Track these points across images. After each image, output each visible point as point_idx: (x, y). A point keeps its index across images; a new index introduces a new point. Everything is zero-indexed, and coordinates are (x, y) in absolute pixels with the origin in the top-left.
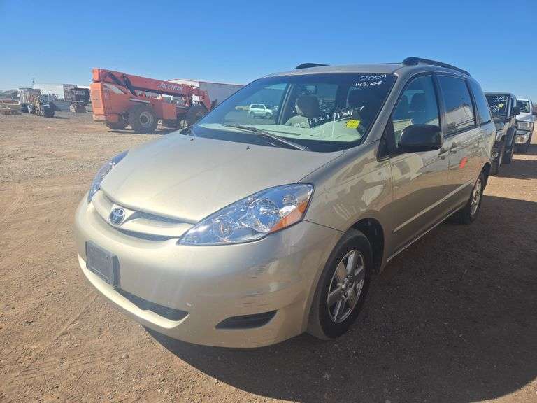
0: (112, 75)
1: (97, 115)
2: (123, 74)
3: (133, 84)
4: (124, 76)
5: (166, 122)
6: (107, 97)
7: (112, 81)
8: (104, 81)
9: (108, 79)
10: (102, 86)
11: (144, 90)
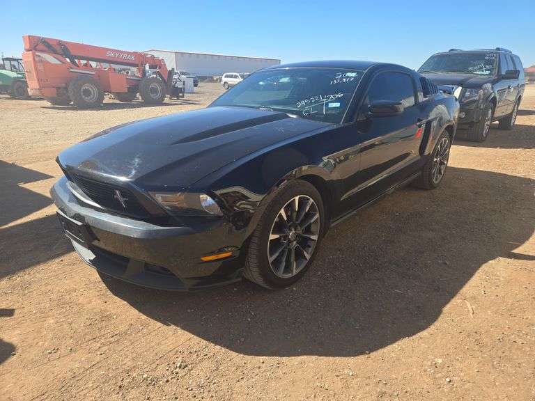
0: (45, 42)
1: (32, 89)
2: (60, 41)
3: (73, 52)
4: (60, 43)
5: (118, 95)
6: (41, 68)
7: (45, 48)
8: (36, 50)
9: (41, 47)
10: (34, 55)
11: (88, 59)
